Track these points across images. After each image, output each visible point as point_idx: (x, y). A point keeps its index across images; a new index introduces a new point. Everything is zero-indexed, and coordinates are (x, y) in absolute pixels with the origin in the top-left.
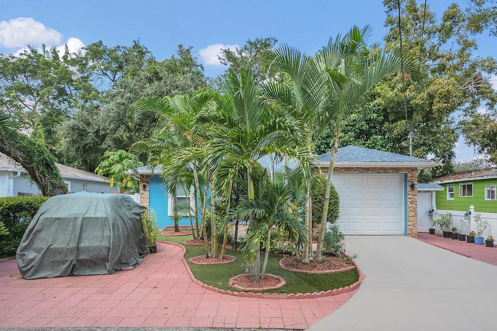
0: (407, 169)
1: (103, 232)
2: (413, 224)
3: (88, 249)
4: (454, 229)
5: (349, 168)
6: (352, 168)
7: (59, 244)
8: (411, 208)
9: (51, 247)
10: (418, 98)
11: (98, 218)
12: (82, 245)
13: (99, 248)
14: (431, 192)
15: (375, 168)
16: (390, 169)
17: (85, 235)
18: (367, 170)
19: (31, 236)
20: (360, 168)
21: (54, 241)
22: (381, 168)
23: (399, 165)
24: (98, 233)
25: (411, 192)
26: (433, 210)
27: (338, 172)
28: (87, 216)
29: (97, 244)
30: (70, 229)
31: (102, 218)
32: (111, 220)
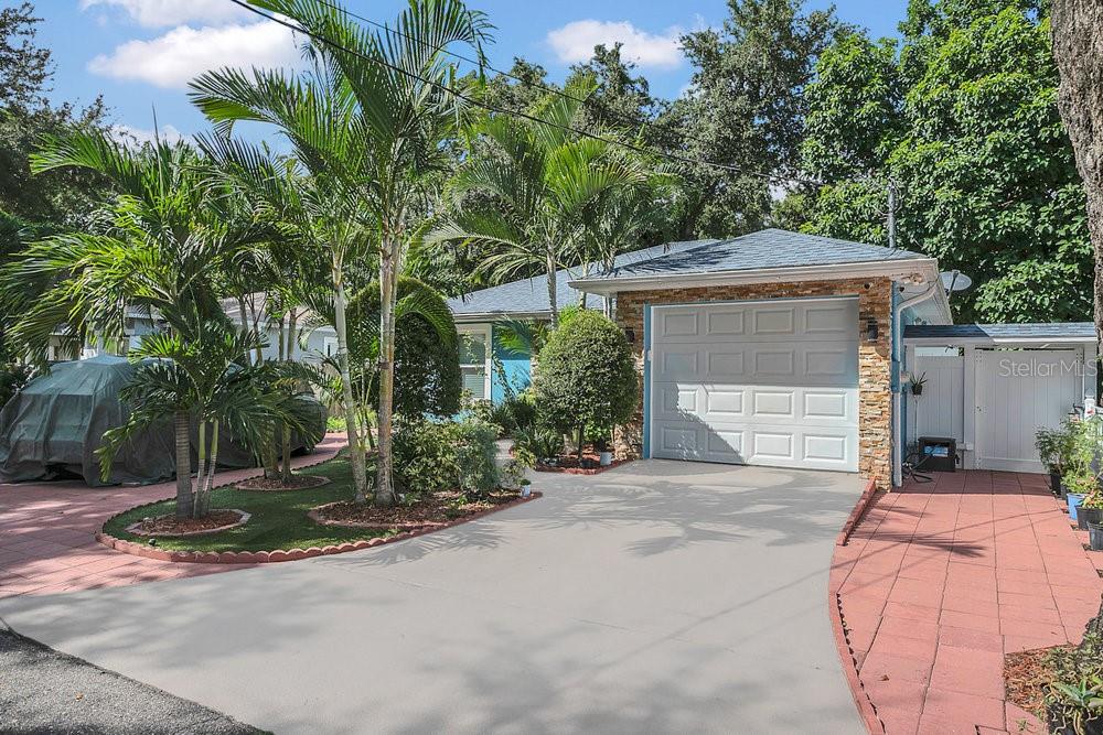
1: (81, 419)
3: (61, 446)
7: (29, 437)
11: (77, 396)
12: (53, 439)
13: (73, 445)
16: (808, 285)
17: (59, 422)
24: (75, 421)
25: (871, 349)
28: (65, 393)
29: (70, 438)
30: (44, 411)
31: (82, 396)
32: (98, 401)
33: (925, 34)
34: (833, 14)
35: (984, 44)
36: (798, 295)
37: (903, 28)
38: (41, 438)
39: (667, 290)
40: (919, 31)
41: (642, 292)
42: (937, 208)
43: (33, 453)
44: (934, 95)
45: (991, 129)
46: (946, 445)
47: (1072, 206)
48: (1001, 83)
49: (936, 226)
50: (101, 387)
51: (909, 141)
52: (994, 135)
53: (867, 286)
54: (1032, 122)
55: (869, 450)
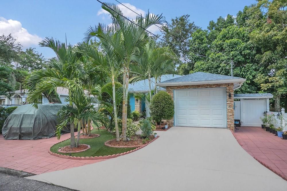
0: (226, 84)
1: (31, 121)
2: (231, 121)
3: (25, 128)
4: (272, 125)
5: (187, 86)
6: (189, 86)
7: (15, 126)
8: (230, 110)
9: (12, 127)
10: (279, 35)
11: (29, 115)
12: (22, 126)
13: (29, 128)
14: (266, 99)
15: (204, 85)
16: (214, 85)
17: (24, 122)
18: (198, 86)
19: (7, 122)
20: (194, 85)
21: (13, 124)
22: (207, 85)
23: (221, 82)
24: (29, 121)
25: (229, 100)
26: (267, 112)
27: (180, 89)
28: (25, 114)
29: (28, 126)
30: (19, 119)
31: (31, 114)
32: (35, 116)
33: (213, 29)
34: (194, 24)
35: (230, 32)
36: (212, 87)
37: (208, 28)
38: (19, 126)
39: (179, 86)
40: (212, 29)
41: (173, 86)
42: (221, 68)
43: (16, 130)
44: (219, 43)
45: (232, 51)
46: (238, 121)
47: (248, 68)
48: (234, 41)
49: (220, 72)
50: (36, 112)
51: (213, 53)
52: (232, 52)
53: (229, 85)
54: (240, 49)
55: (229, 123)
